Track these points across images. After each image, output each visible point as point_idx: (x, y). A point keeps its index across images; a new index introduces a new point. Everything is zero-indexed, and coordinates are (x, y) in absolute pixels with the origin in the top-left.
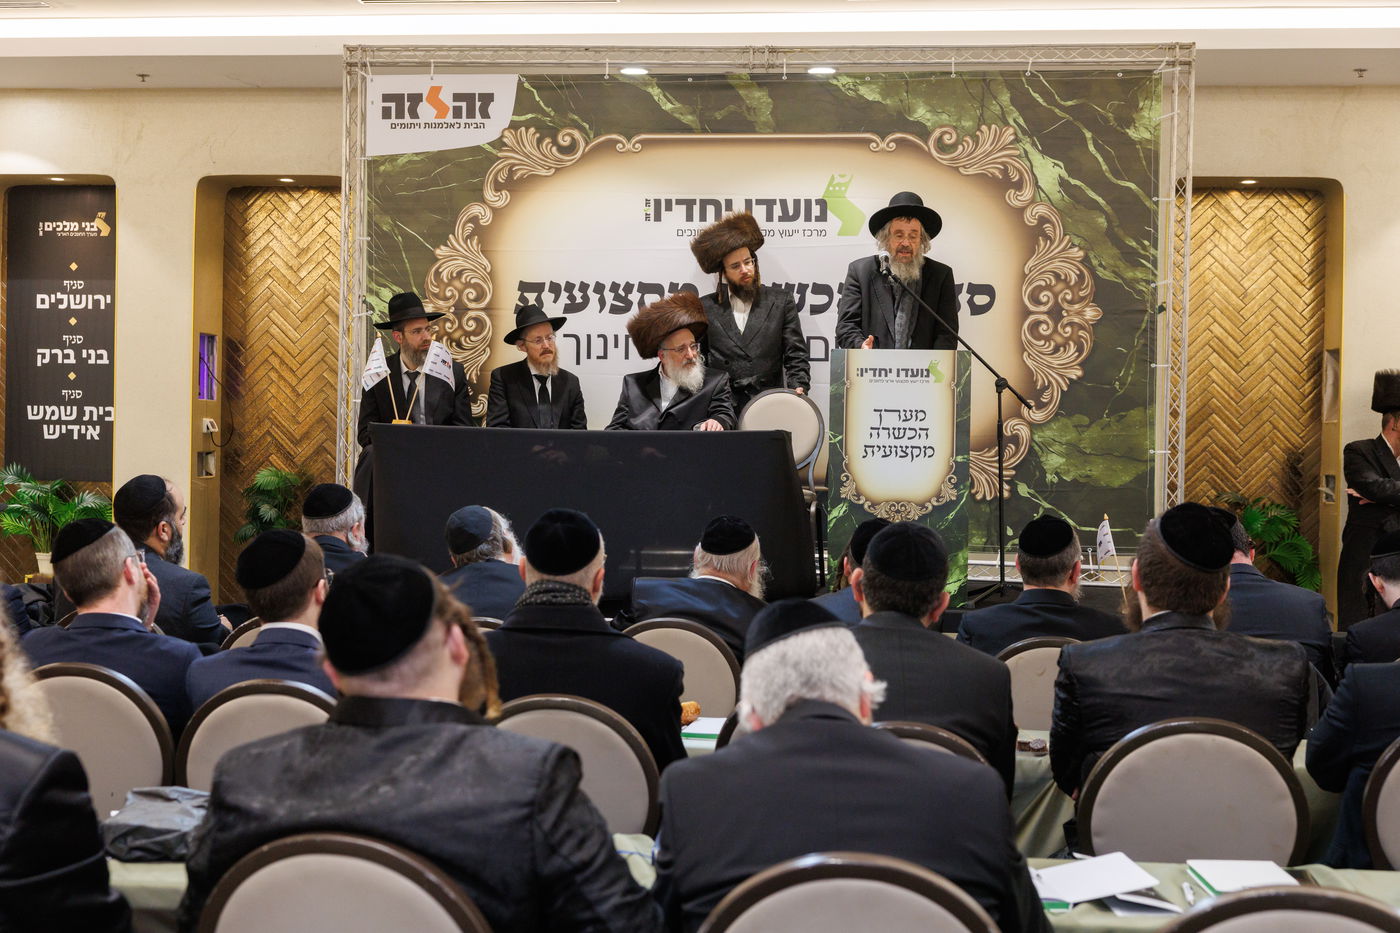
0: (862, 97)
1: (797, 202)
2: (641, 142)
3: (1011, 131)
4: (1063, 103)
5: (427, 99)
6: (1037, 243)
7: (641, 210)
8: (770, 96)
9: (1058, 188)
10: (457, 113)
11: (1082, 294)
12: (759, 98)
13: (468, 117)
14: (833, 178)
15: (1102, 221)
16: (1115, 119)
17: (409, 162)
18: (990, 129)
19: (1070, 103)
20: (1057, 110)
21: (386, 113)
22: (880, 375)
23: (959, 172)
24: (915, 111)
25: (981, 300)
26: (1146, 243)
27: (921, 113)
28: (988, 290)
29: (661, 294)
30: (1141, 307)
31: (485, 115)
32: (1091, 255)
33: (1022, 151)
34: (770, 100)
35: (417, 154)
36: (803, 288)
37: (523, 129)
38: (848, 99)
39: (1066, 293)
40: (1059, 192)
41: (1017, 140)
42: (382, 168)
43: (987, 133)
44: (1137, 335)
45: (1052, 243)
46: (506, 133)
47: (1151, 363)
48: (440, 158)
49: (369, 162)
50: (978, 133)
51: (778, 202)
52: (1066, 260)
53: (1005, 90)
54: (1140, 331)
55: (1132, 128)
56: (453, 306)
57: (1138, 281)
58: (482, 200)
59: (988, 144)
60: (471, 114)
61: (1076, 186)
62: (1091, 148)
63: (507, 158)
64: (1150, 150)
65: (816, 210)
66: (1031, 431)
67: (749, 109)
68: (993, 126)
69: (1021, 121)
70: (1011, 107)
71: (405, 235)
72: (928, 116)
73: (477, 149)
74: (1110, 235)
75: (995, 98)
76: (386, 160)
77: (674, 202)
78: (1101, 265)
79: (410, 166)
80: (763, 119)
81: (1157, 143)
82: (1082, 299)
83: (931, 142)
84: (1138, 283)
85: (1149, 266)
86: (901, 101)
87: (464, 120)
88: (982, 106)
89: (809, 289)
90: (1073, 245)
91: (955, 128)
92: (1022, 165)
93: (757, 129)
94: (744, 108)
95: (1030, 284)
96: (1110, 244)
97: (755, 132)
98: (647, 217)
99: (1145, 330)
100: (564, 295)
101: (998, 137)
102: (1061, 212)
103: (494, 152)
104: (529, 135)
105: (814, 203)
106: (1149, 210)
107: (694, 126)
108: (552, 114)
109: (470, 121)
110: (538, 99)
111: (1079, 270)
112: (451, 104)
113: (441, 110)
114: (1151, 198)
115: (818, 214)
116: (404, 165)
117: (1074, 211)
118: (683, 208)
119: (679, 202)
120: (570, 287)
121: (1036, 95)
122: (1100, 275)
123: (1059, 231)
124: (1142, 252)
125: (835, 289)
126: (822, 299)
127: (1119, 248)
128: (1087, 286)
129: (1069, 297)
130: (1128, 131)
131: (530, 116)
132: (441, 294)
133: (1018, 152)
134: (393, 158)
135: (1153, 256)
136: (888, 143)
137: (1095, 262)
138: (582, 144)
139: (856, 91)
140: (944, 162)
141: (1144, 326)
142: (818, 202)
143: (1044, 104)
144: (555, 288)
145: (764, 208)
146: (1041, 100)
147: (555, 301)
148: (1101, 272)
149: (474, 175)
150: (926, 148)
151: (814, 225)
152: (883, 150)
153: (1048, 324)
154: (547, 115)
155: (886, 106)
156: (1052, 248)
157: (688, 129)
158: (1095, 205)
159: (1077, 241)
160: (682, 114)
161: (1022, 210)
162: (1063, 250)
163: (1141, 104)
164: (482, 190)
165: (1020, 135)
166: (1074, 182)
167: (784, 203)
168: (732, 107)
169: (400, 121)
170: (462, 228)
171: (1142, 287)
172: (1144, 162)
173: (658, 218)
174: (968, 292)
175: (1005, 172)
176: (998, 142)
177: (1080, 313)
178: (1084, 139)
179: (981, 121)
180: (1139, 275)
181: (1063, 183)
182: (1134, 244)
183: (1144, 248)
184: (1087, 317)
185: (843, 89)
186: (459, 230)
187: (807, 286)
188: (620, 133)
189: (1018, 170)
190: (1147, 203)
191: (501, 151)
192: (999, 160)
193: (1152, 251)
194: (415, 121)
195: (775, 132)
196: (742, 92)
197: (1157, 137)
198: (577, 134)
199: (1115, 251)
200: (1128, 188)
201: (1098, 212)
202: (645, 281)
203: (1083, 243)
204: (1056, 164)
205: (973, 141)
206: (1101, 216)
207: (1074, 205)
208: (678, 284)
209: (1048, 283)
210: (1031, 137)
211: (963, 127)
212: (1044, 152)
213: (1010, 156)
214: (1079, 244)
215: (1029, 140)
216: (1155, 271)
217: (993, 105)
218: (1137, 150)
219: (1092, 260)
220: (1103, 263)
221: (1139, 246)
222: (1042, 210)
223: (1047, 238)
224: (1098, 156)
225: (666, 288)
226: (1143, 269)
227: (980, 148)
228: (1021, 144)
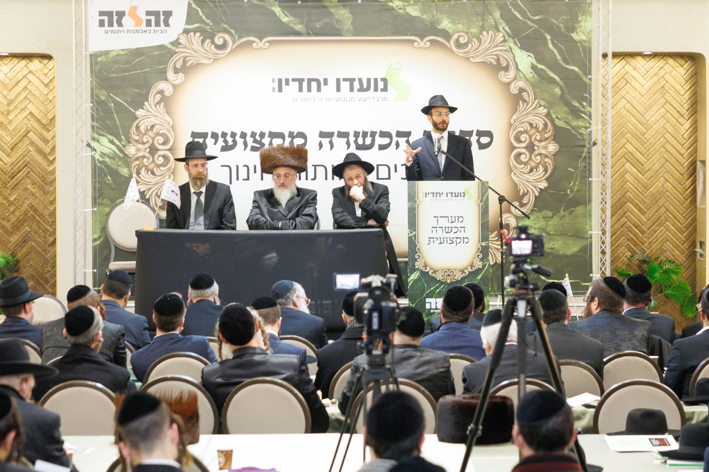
0: (408, 14)
1: (369, 80)
2: (269, 42)
3: (501, 35)
4: (532, 17)
5: (129, 14)
6: (518, 104)
7: (271, 85)
8: (351, 13)
9: (530, 70)
10: (149, 23)
11: (546, 136)
12: (344, 14)
13: (156, 26)
14: (391, 65)
15: (557, 91)
16: (564, 28)
17: (117, 55)
18: (488, 34)
19: (537, 18)
20: (529, 22)
21: (102, 23)
23: (470, 61)
24: (441, 23)
25: (485, 140)
26: (585, 104)
27: (445, 24)
28: (489, 134)
29: (284, 139)
30: (582, 143)
31: (167, 24)
32: (552, 111)
33: (508, 47)
34: (350, 15)
35: (123, 50)
36: (373, 134)
37: (192, 34)
38: (400, 15)
39: (537, 136)
40: (531, 72)
41: (505, 41)
42: (100, 59)
43: (486, 37)
44: (580, 160)
45: (527, 105)
46: (181, 36)
47: (589, 178)
48: (138, 52)
49: (91, 56)
50: (481, 36)
51: (357, 80)
52: (537, 115)
53: (497, 9)
54: (582, 158)
55: (575, 33)
56: (149, 147)
57: (580, 127)
58: (166, 79)
59: (488, 42)
60: (158, 24)
61: (541, 69)
62: (550, 45)
63: (182, 52)
64: (586, 46)
65: (381, 85)
66: (517, 221)
67: (337, 21)
68: (490, 32)
69: (507, 29)
70: (501, 20)
71: (116, 102)
72: (450, 25)
73: (162, 47)
74: (562, 98)
75: (491, 14)
76: (102, 54)
77: (290, 80)
78: (557, 118)
79: (118, 58)
80: (346, 27)
81: (590, 42)
82: (546, 139)
83: (452, 42)
84: (580, 128)
85: (587, 118)
86: (433, 16)
87: (153, 27)
88: (483, 19)
89: (377, 136)
90: (540, 106)
91: (467, 33)
92: (508, 56)
93: (342, 34)
94: (334, 20)
95: (515, 130)
96: (562, 104)
97: (341, 35)
98: (273, 89)
99: (585, 158)
100: (221, 140)
101: (493, 39)
102: (533, 86)
103: (174, 48)
104: (196, 38)
105: (379, 80)
106: (586, 83)
107: (302, 32)
108: (211, 24)
109: (157, 28)
110: (201, 14)
111: (544, 121)
112: (145, 18)
113: (138, 22)
114: (587, 76)
115: (383, 87)
116: (114, 58)
117: (540, 84)
118: (297, 83)
119: (294, 80)
120: (224, 135)
121: (516, 13)
122: (557, 124)
123: (532, 96)
124: (582, 109)
125: (394, 134)
126: (386, 141)
127: (568, 107)
128: (549, 131)
129: (538, 138)
130: (572, 35)
131: (196, 25)
132: (140, 141)
133: (505, 48)
134: (106, 53)
135: (589, 112)
136: (425, 43)
137: (554, 116)
138: (231, 43)
139: (404, 9)
141: (584, 155)
142: (382, 79)
143: (521, 18)
144: (215, 136)
145: (348, 83)
146: (519, 16)
147: (215, 144)
148: (557, 122)
149: (161, 63)
150: (449, 46)
151: (379, 94)
152: (422, 48)
153: (526, 155)
154: (208, 25)
155: (423, 20)
156: (528, 107)
157: (298, 34)
158: (553, 81)
159: (542, 103)
160: (295, 24)
161: (509, 84)
162: (534, 109)
163: (580, 19)
164: (165, 73)
165: (507, 37)
166: (540, 66)
167: (360, 80)
168: (326, 20)
169: (111, 28)
170: (153, 98)
171: (582, 131)
172: (582, 54)
173: (280, 90)
174: (477, 135)
175: (498, 60)
176: (494, 41)
177: (545, 148)
178: (546, 39)
179: (483, 28)
180: (581, 123)
181: (533, 67)
182: (577, 104)
183: (583, 107)
184: (550, 150)
185: (396, 9)
186: (151, 98)
187: (376, 132)
188: (255, 36)
189: (506, 59)
190: (585, 79)
191: (178, 48)
192: (494, 53)
193: (588, 108)
194: (120, 28)
195: (354, 35)
196: (333, 10)
197: (590, 39)
198: (227, 37)
199: (566, 109)
200: (573, 70)
201: (555, 85)
202: (273, 131)
203: (546, 104)
204: (529, 56)
205: (478, 41)
206: (557, 88)
207: (540, 81)
208: (294, 132)
209: (526, 129)
210: (513, 38)
211: (471, 33)
212: (521, 48)
213: (501, 51)
214: (544, 105)
215: (512, 40)
216: (590, 121)
217: (490, 19)
218: (578, 47)
219: (552, 115)
220: (559, 116)
221: (580, 106)
222: (521, 84)
223: (524, 101)
224: (555, 50)
225: (287, 135)
226: (583, 120)
227: (482, 46)
228: (507, 43)
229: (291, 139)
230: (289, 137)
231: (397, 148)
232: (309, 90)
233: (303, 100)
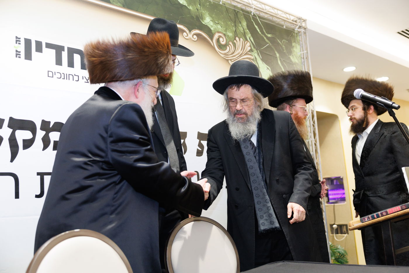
3: (249, 44)
4: (267, 34)
7: (13, 47)
16: (286, 49)
18: (240, 40)
19: (269, 35)
20: (265, 38)
23: (229, 63)
24: (205, 19)
27: (207, 21)
29: (34, 132)
33: (254, 57)
41: (251, 50)
43: (239, 43)
50: (235, 41)
53: (244, 20)
59: (240, 49)
62: (279, 62)
68: (241, 39)
69: (252, 40)
70: (248, 31)
72: (212, 23)
75: (240, 23)
77: (44, 45)
83: (214, 41)
86: (197, 10)
88: (236, 26)
91: (224, 35)
98: (18, 54)
101: (243, 47)
118: (53, 52)
121: (256, 27)
130: (290, 57)
133: (252, 57)
136: (193, 35)
140: (222, 55)
143: (260, 33)
146: (258, 30)
150: (213, 44)
152: (190, 40)
155: (189, 10)
163: (293, 44)
165: (253, 48)
173: (28, 56)
178: (276, 57)
179: (236, 34)
202: (17, 117)
204: (268, 68)
205: (234, 46)
208: (49, 122)
210: (257, 50)
211: (228, 36)
212: (263, 60)
213: (250, 58)
215: (256, 51)
217: (240, 26)
224: (282, 67)
225: (38, 126)
227: (237, 51)
228: (253, 52)
229: (44, 133)
230: (42, 129)
232: (71, 64)
233: (63, 77)
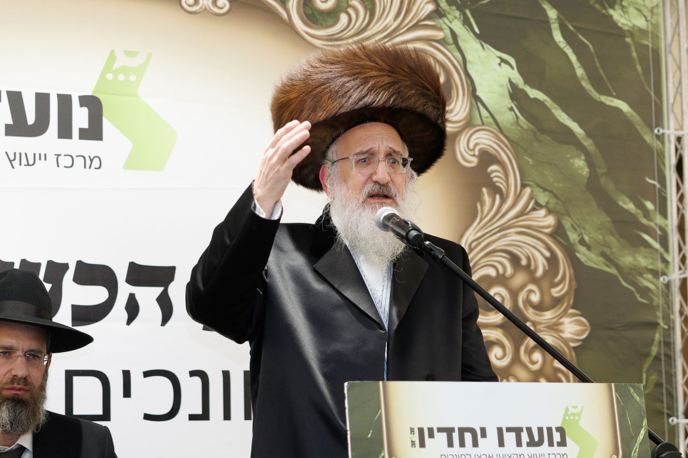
1: (42, 100)
6: (479, 198)
9: (509, 103)
11: (556, 292)
14: (112, 57)
15: (580, 163)
22: (462, 444)
26: (649, 205)
30: (649, 318)
32: (567, 223)
33: (448, 32)
36: (56, 270)
39: (531, 291)
40: (511, 109)
41: (438, 13)
44: (646, 367)
45: (503, 200)
47: (669, 416)
52: (530, 231)
54: (650, 360)
55: (617, 7)
57: (640, 271)
61: (536, 100)
62: (558, 36)
64: (647, 46)
65: (80, 118)
74: (593, 186)
78: (582, 242)
81: (656, 37)
82: (556, 302)
83: (293, 4)
84: (641, 275)
85: (656, 245)
89: (69, 275)
90: (538, 206)
92: (449, 57)
96: (594, 204)
99: (657, 358)
102: (515, 145)
105: (76, 103)
106: (649, 149)
111: (549, 249)
114: (652, 131)
115: (86, 126)
117: (535, 144)
122: (583, 259)
123: (515, 178)
124: (644, 221)
125: (121, 275)
126: (96, 295)
127: (608, 213)
128: (563, 278)
129: (535, 298)
130: (611, 12)
133: (440, 35)
135: (661, 229)
137: (573, 237)
140: (318, 43)
141: (654, 350)
142: (85, 101)
148: (584, 255)
150: (284, 15)
151: (76, 145)
152: (205, 13)
153: (503, 347)
156: (505, 207)
158: (565, 136)
159: (543, 198)
161: (451, 138)
162: (522, 213)
165: (443, 4)
166: (534, 93)
167: (15, 98)
171: (647, 282)
172: (639, 67)
176: (408, 11)
177: (554, 327)
178: (546, 22)
180: (643, 261)
181: (516, 94)
182: (630, 206)
183: (646, 213)
184: (567, 335)
187: (66, 267)
189: (442, 65)
190: (648, 138)
193: (659, 219)
197: (656, 26)
199: (603, 218)
200: (618, 110)
201: (573, 148)
203: (553, 202)
204: (503, 60)
205: (366, 8)
206: (579, 157)
207: (535, 135)
209: (501, 271)
210: (461, 9)
212: (484, 37)
213: (427, 40)
214: (547, 203)
215: (457, 13)
216: (666, 256)
218: (627, 45)
219: (569, 233)
220: (586, 238)
221: (639, 211)
222: (484, 139)
223: (495, 190)
224: (569, 51)
226: (648, 250)
227: (377, 22)
228: (445, 20)
231: (130, 320)
